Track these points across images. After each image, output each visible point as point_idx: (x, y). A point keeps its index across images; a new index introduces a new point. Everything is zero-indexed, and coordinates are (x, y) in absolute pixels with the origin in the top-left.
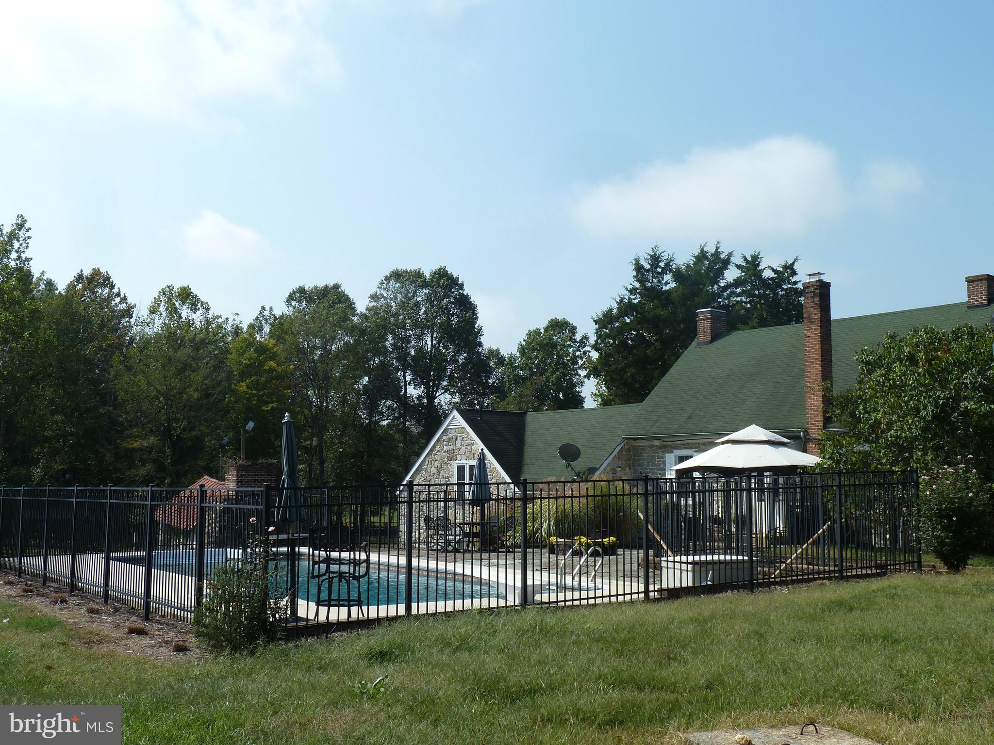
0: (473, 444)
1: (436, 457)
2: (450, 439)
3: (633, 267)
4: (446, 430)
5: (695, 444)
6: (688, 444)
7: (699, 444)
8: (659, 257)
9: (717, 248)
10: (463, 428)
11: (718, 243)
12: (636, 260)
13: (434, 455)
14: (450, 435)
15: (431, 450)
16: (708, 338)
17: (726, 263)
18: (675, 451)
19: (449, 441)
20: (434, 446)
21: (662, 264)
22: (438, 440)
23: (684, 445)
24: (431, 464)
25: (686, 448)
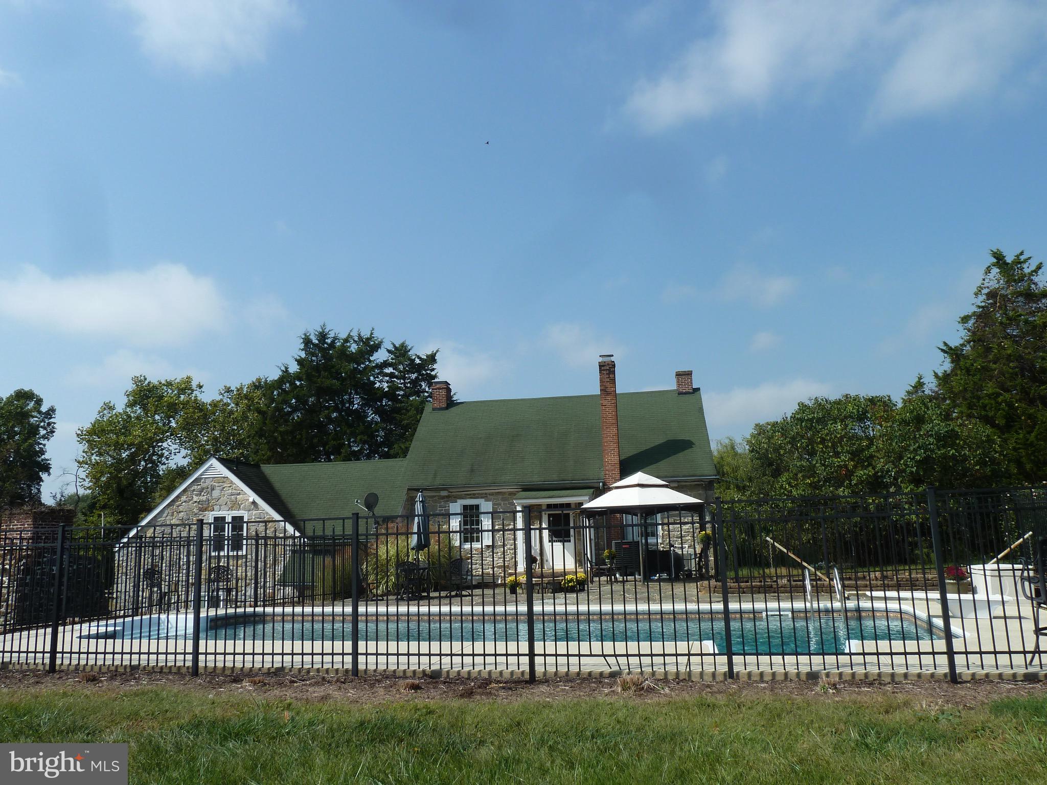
0: (239, 494)
1: (181, 508)
2: (203, 489)
3: (302, 340)
4: (197, 480)
5: (482, 494)
6: (474, 494)
7: (486, 494)
8: (326, 334)
9: (372, 334)
10: (224, 477)
11: (373, 329)
12: (305, 335)
13: (178, 506)
14: (205, 485)
15: (173, 501)
16: (444, 405)
17: (377, 347)
18: (458, 500)
19: (202, 490)
20: (178, 497)
21: (329, 341)
22: (185, 491)
23: (468, 495)
24: (172, 515)
25: (471, 498)
